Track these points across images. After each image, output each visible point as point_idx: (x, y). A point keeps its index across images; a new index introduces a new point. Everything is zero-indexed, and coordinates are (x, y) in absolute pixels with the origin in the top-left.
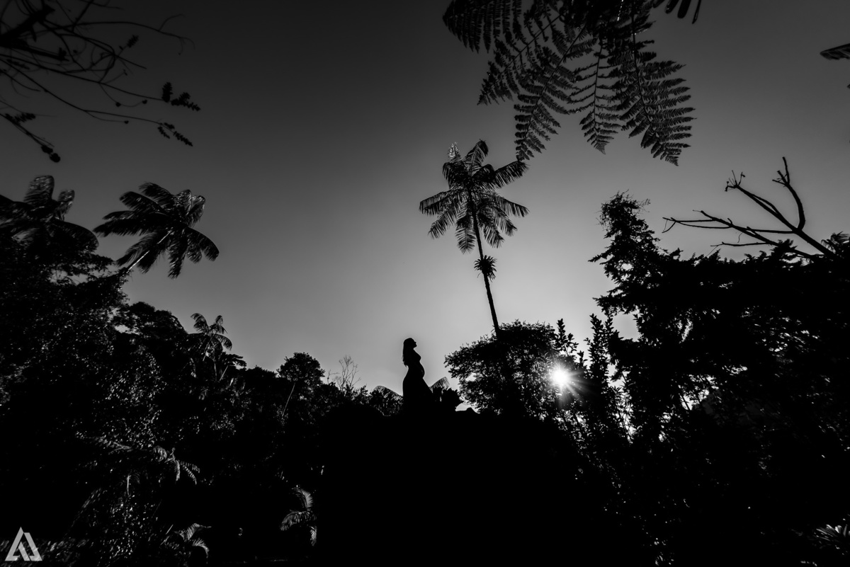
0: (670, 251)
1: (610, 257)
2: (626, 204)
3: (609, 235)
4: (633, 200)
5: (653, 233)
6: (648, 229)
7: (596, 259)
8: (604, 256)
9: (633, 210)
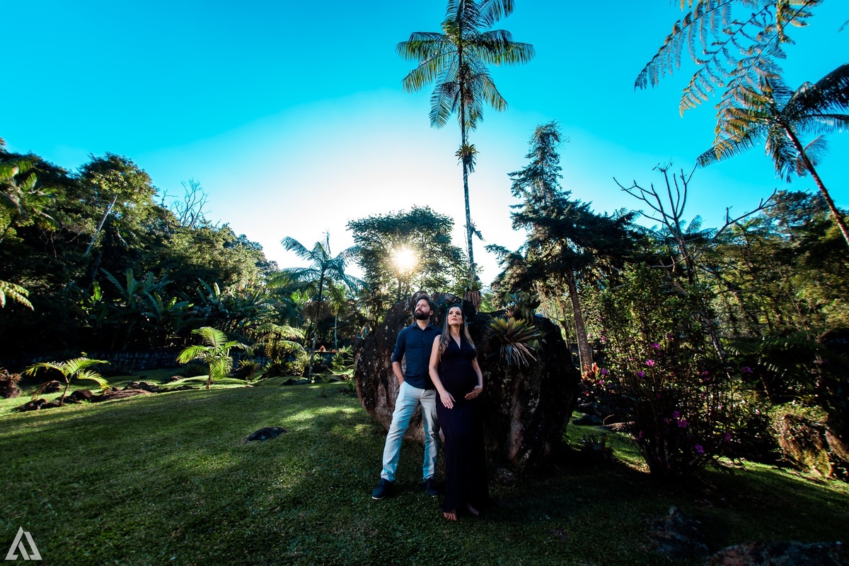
0: (564, 190)
1: (522, 176)
2: (554, 134)
3: (529, 156)
4: (560, 132)
5: (561, 169)
6: (558, 165)
7: (514, 174)
8: (520, 174)
9: (555, 142)
